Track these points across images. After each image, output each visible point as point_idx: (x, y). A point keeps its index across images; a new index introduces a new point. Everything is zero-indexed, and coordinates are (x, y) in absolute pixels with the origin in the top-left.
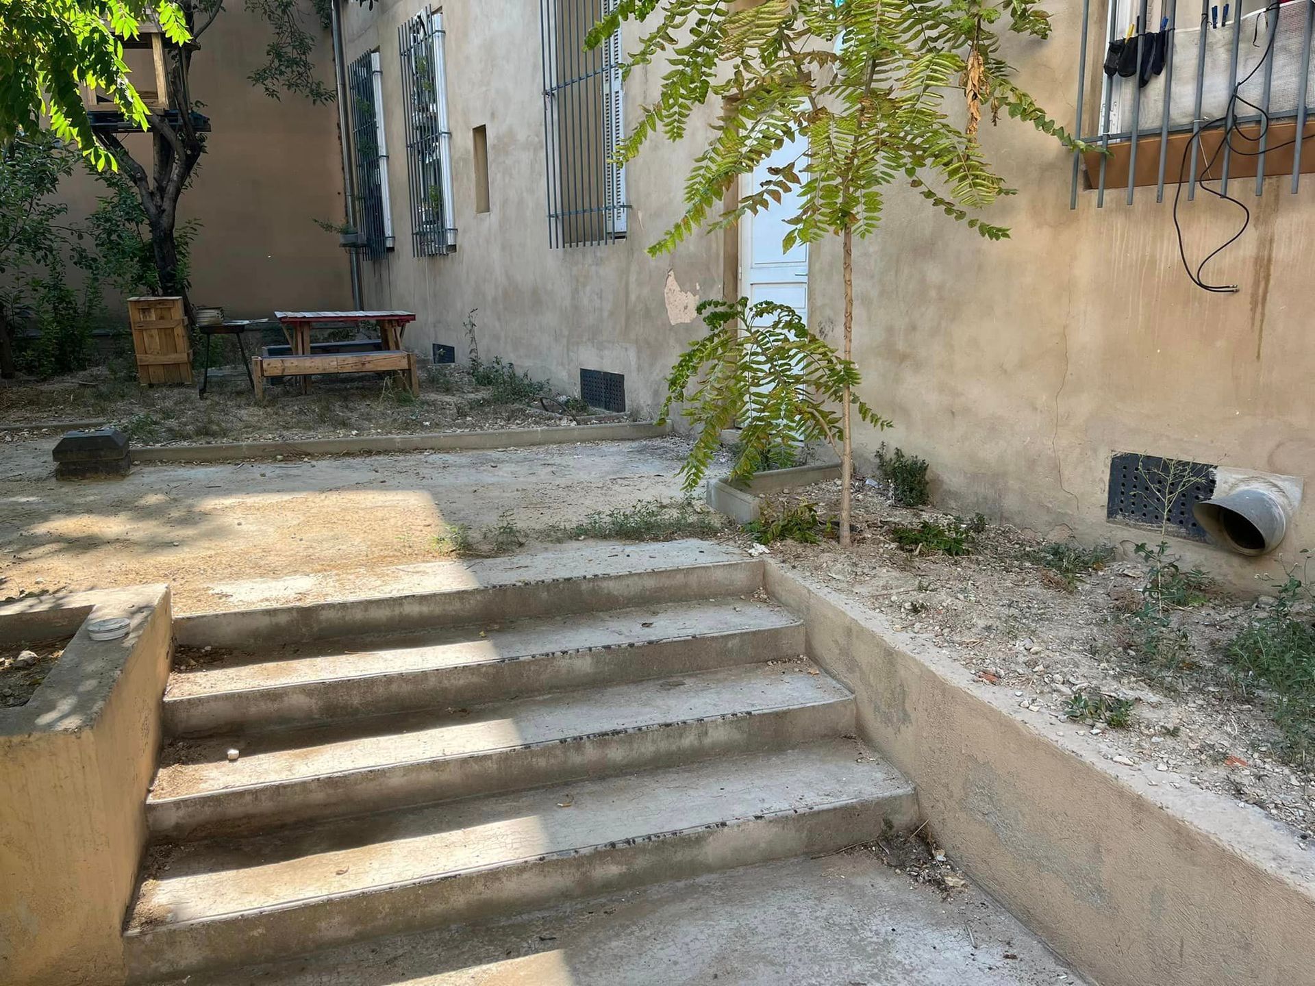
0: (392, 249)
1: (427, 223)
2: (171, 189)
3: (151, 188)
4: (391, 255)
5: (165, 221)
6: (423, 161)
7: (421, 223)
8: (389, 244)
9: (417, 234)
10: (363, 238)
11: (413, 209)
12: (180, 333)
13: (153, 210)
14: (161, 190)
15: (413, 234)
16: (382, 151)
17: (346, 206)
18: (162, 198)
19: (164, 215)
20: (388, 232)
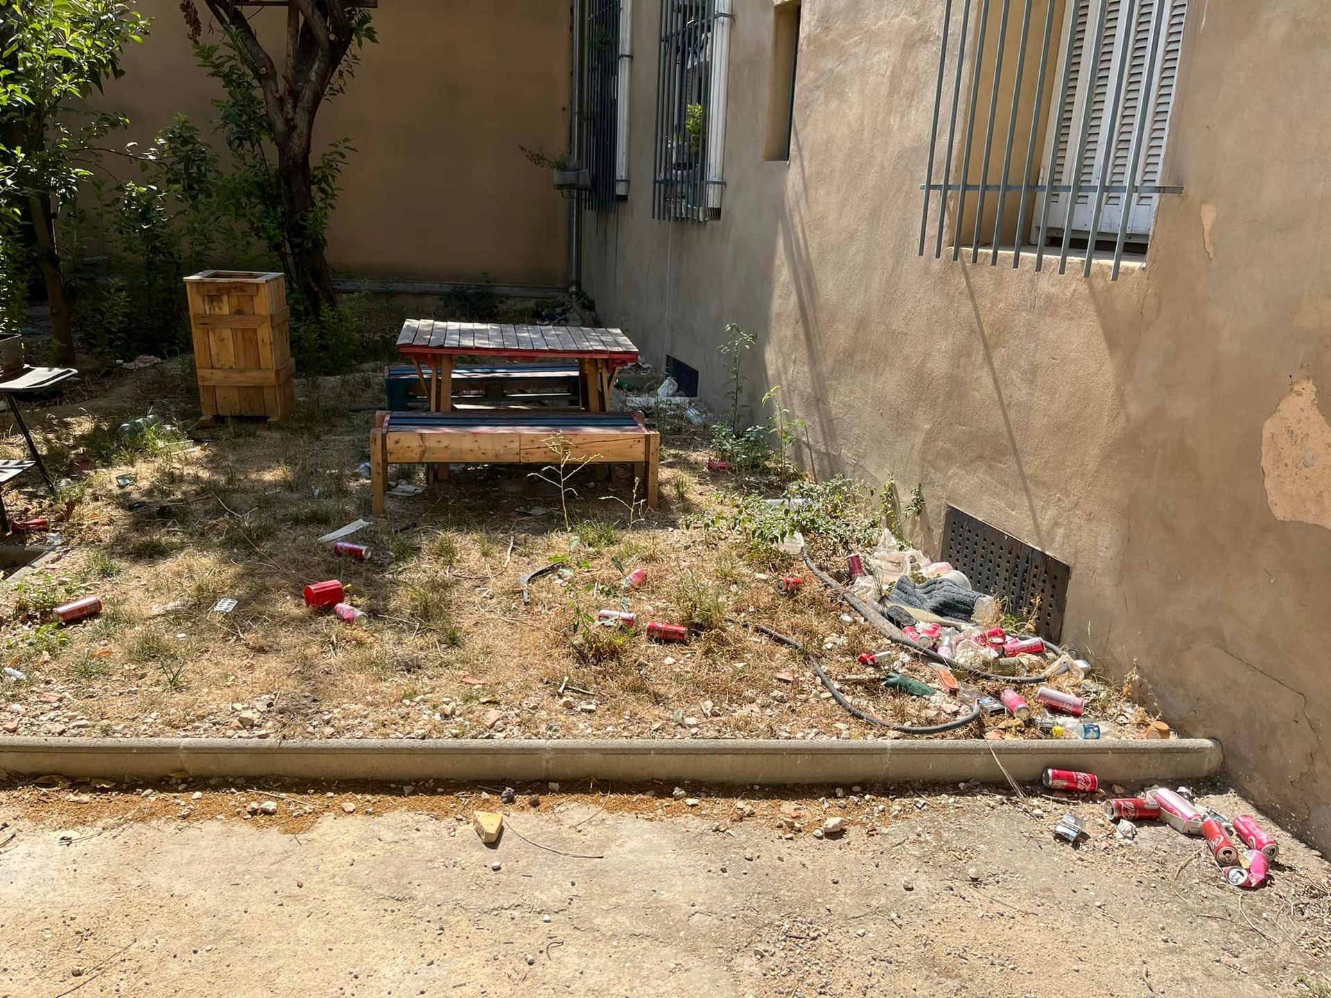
0: (624, 198)
1: (678, 166)
2: (307, 94)
3: (281, 92)
4: (621, 206)
5: (296, 143)
6: (683, 64)
7: (669, 167)
8: (620, 190)
9: (660, 182)
10: (585, 177)
11: (659, 142)
12: (267, 339)
13: (280, 126)
14: (295, 94)
15: (655, 181)
16: (625, 47)
17: (571, 129)
18: (295, 107)
19: (295, 135)
20: (621, 172)
